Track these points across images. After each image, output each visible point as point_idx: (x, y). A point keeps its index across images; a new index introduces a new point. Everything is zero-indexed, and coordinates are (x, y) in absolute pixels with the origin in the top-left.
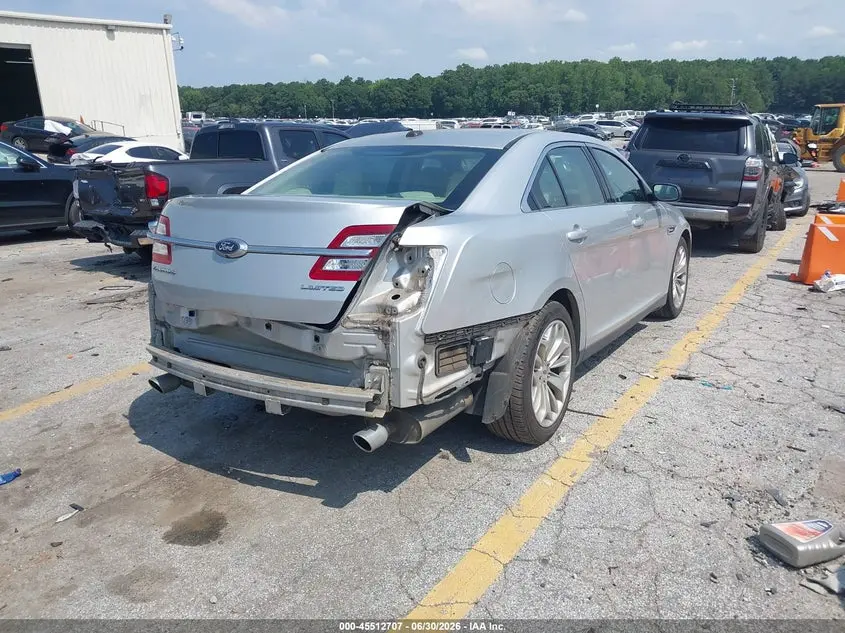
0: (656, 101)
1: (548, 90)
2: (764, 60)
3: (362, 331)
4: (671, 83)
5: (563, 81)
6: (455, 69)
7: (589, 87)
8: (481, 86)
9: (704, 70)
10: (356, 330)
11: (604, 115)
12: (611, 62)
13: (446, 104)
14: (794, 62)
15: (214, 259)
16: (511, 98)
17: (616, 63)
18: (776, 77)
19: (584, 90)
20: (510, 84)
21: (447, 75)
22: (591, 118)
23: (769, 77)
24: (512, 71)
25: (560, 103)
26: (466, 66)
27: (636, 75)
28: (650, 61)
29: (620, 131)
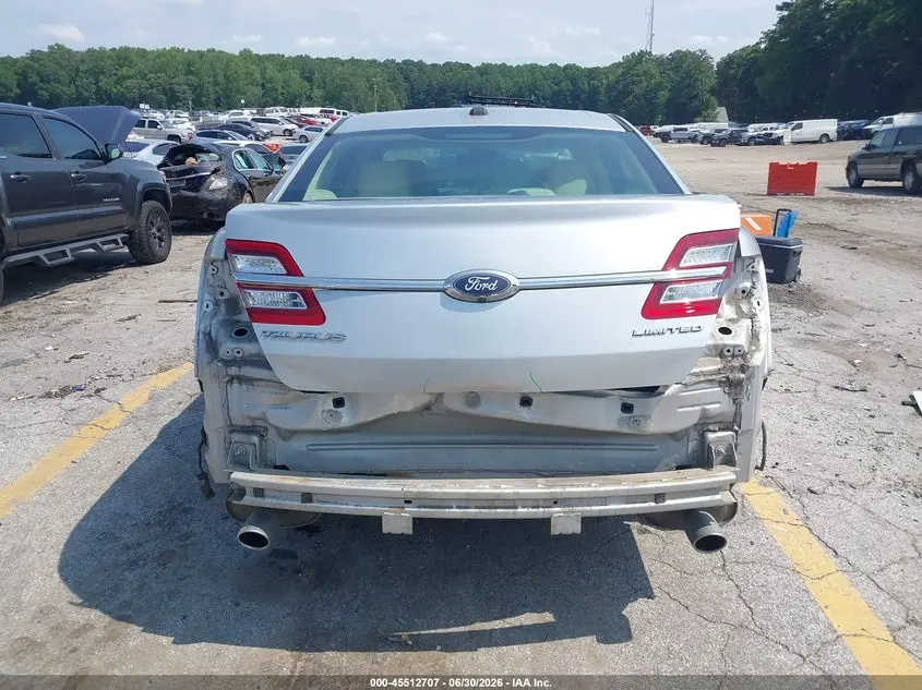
0: (296, 97)
1: (173, 81)
2: (393, 61)
3: (704, 385)
4: (309, 80)
5: (189, 72)
6: (46, 50)
7: (221, 79)
8: (86, 72)
9: (340, 68)
10: (698, 386)
11: (255, 111)
12: (240, 53)
13: (40, 92)
14: (420, 64)
15: (443, 305)
16: (127, 88)
17: (246, 55)
18: (407, 79)
19: (216, 84)
20: (124, 71)
21: (35, 56)
22: (242, 114)
23: (401, 79)
24: (123, 56)
25: (190, 96)
26: (60, 47)
27: (271, 71)
28: (283, 56)
29: (277, 129)
